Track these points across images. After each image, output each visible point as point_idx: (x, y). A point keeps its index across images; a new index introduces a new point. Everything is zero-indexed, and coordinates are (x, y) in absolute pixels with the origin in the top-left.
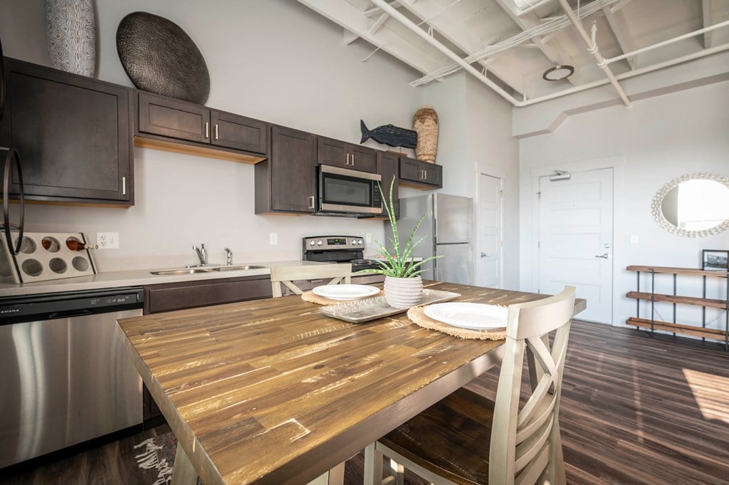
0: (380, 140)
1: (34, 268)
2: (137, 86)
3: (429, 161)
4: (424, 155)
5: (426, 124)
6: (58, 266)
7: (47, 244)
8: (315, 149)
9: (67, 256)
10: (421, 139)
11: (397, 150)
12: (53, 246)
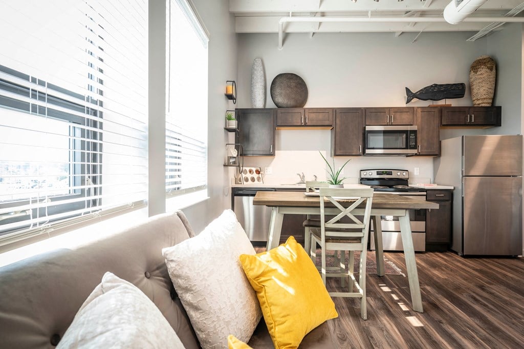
0: (424, 98)
1: (247, 180)
2: (279, 107)
3: (483, 105)
4: (478, 100)
5: (479, 73)
6: (253, 180)
7: (250, 171)
8: (364, 117)
9: (255, 176)
10: (474, 86)
11: (442, 102)
12: (252, 173)
